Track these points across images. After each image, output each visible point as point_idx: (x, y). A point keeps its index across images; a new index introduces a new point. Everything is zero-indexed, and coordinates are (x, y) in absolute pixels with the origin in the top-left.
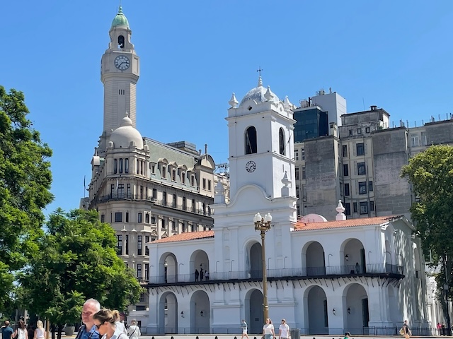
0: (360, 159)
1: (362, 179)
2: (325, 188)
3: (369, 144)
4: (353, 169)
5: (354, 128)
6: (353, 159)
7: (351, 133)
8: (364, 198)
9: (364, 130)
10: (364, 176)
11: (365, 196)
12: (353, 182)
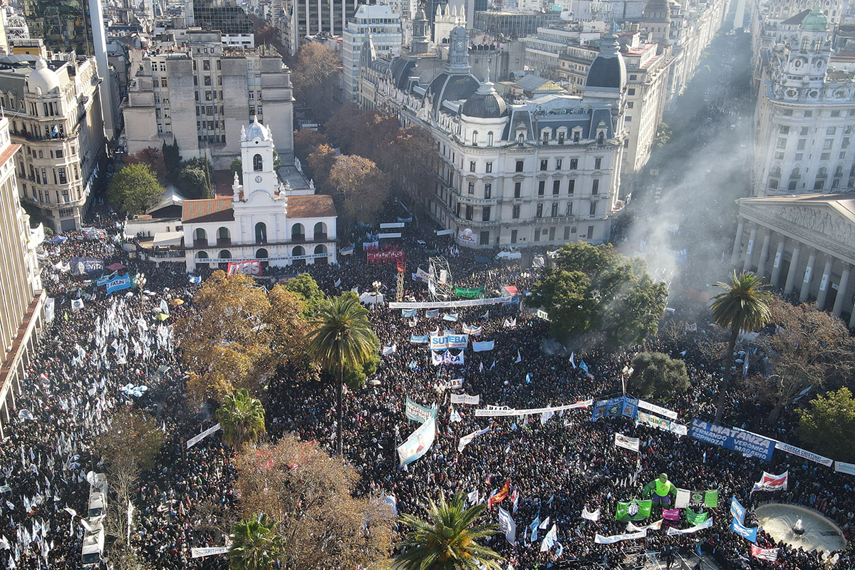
0: (207, 73)
1: (208, 88)
2: (186, 99)
3: (213, 61)
4: (201, 81)
5: (201, 48)
6: (202, 73)
7: (199, 50)
8: (209, 103)
9: (209, 50)
10: (210, 87)
11: (211, 102)
12: (201, 91)
